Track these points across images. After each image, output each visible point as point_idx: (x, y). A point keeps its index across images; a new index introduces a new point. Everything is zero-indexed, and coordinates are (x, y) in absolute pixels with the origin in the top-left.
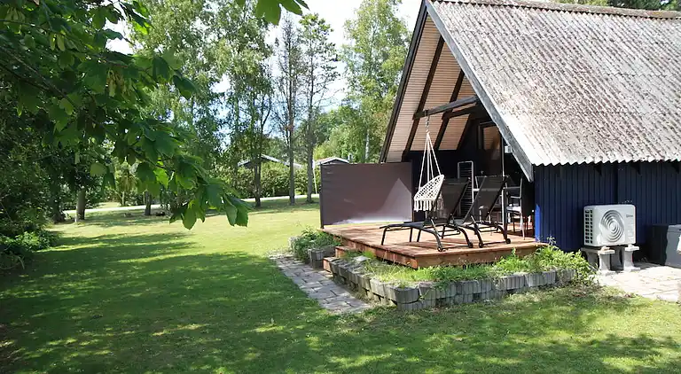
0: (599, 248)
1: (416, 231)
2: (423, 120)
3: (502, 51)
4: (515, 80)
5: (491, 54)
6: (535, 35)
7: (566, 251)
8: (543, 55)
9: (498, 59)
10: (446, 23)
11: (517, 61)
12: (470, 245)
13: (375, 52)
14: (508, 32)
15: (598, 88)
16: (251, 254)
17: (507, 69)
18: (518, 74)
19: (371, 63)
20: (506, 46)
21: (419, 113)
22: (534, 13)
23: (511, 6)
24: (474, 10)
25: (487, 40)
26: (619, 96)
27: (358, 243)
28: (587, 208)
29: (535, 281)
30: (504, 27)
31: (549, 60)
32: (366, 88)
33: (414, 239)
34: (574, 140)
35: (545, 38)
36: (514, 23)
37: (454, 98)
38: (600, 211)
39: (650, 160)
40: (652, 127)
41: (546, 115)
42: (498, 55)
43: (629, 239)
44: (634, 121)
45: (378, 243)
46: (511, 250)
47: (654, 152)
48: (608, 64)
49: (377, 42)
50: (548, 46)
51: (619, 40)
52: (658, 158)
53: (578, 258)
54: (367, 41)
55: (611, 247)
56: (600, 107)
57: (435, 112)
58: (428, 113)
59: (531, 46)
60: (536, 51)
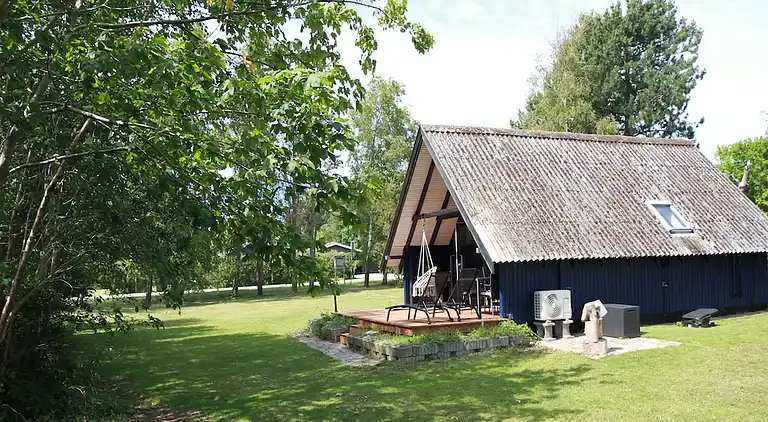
0: (544, 322)
1: (413, 311)
2: (421, 222)
3: (478, 173)
4: (487, 197)
5: (469, 176)
6: (506, 159)
7: (518, 323)
8: (509, 176)
9: (475, 180)
10: (437, 150)
11: (489, 182)
12: (451, 320)
13: (378, 141)
14: (484, 157)
15: (550, 203)
16: (274, 334)
17: (481, 188)
18: (489, 192)
19: (374, 152)
20: (481, 169)
21: (417, 216)
22: (506, 140)
23: (488, 134)
24: (458, 138)
25: (467, 164)
26: (565, 209)
27: (365, 321)
28: (536, 293)
29: (494, 344)
30: (482, 153)
31: (514, 181)
32: (369, 177)
33: (412, 317)
34: (525, 243)
35: (512, 162)
36: (489, 149)
37: (444, 206)
38: (544, 295)
39: (580, 257)
40: (586, 233)
41: (508, 224)
42: (475, 177)
43: (566, 314)
44: (572, 228)
45: (383, 319)
46: (480, 323)
47: (583, 252)
48: (560, 183)
49: (380, 132)
50: (515, 169)
51: (571, 161)
52: (586, 256)
53: (525, 328)
54: (370, 131)
55: (553, 321)
56: (548, 218)
57: (429, 216)
58: (424, 216)
59: (501, 168)
60: (504, 172)
